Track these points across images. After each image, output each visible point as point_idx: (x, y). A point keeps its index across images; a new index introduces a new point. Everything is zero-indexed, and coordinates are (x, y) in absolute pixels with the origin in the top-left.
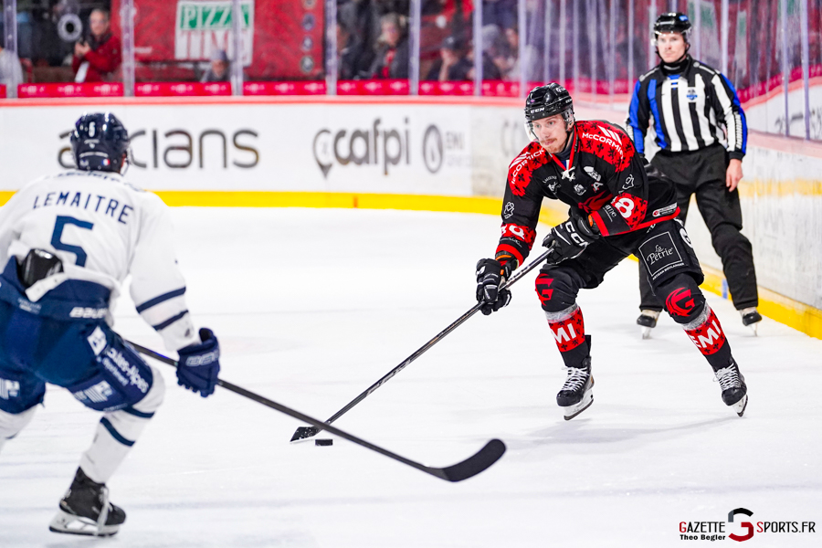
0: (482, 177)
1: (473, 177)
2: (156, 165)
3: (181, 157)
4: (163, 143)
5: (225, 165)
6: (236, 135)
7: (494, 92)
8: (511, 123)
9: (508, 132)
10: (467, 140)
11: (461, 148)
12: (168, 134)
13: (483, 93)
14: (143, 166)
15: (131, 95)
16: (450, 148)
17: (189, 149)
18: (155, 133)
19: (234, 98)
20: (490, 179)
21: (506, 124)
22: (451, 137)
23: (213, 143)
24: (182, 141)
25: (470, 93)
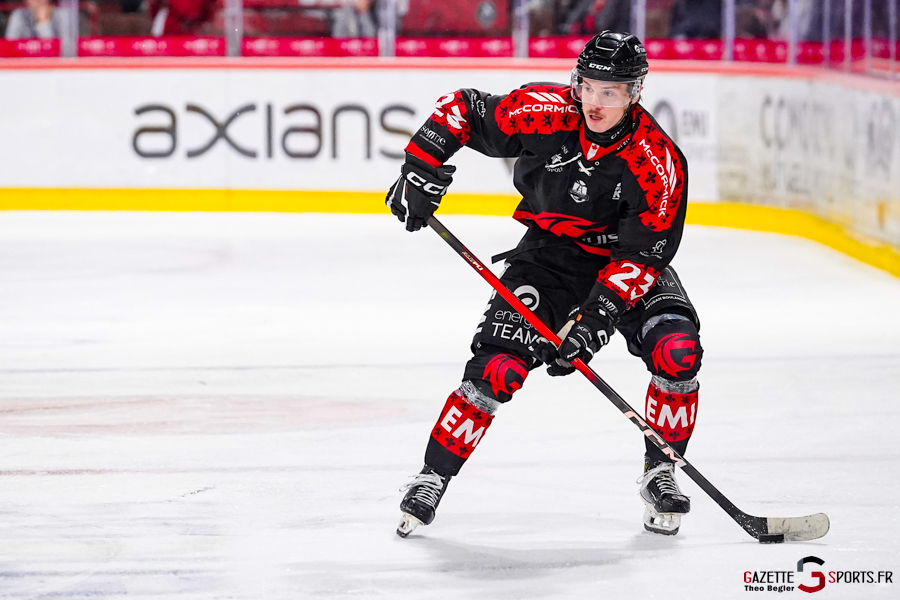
0: (732, 175)
1: (720, 176)
2: (270, 153)
3: (306, 143)
4: (281, 123)
5: (369, 155)
6: (384, 113)
7: (750, 56)
8: (775, 99)
9: (771, 112)
10: (712, 123)
11: (704, 133)
12: (290, 110)
13: (736, 57)
14: (251, 154)
15: (235, 55)
16: (688, 134)
17: (316, 131)
18: (269, 109)
19: (381, 60)
20: (744, 178)
21: (768, 102)
22: (689, 119)
23: (351, 124)
24: (308, 119)
25: (717, 56)
